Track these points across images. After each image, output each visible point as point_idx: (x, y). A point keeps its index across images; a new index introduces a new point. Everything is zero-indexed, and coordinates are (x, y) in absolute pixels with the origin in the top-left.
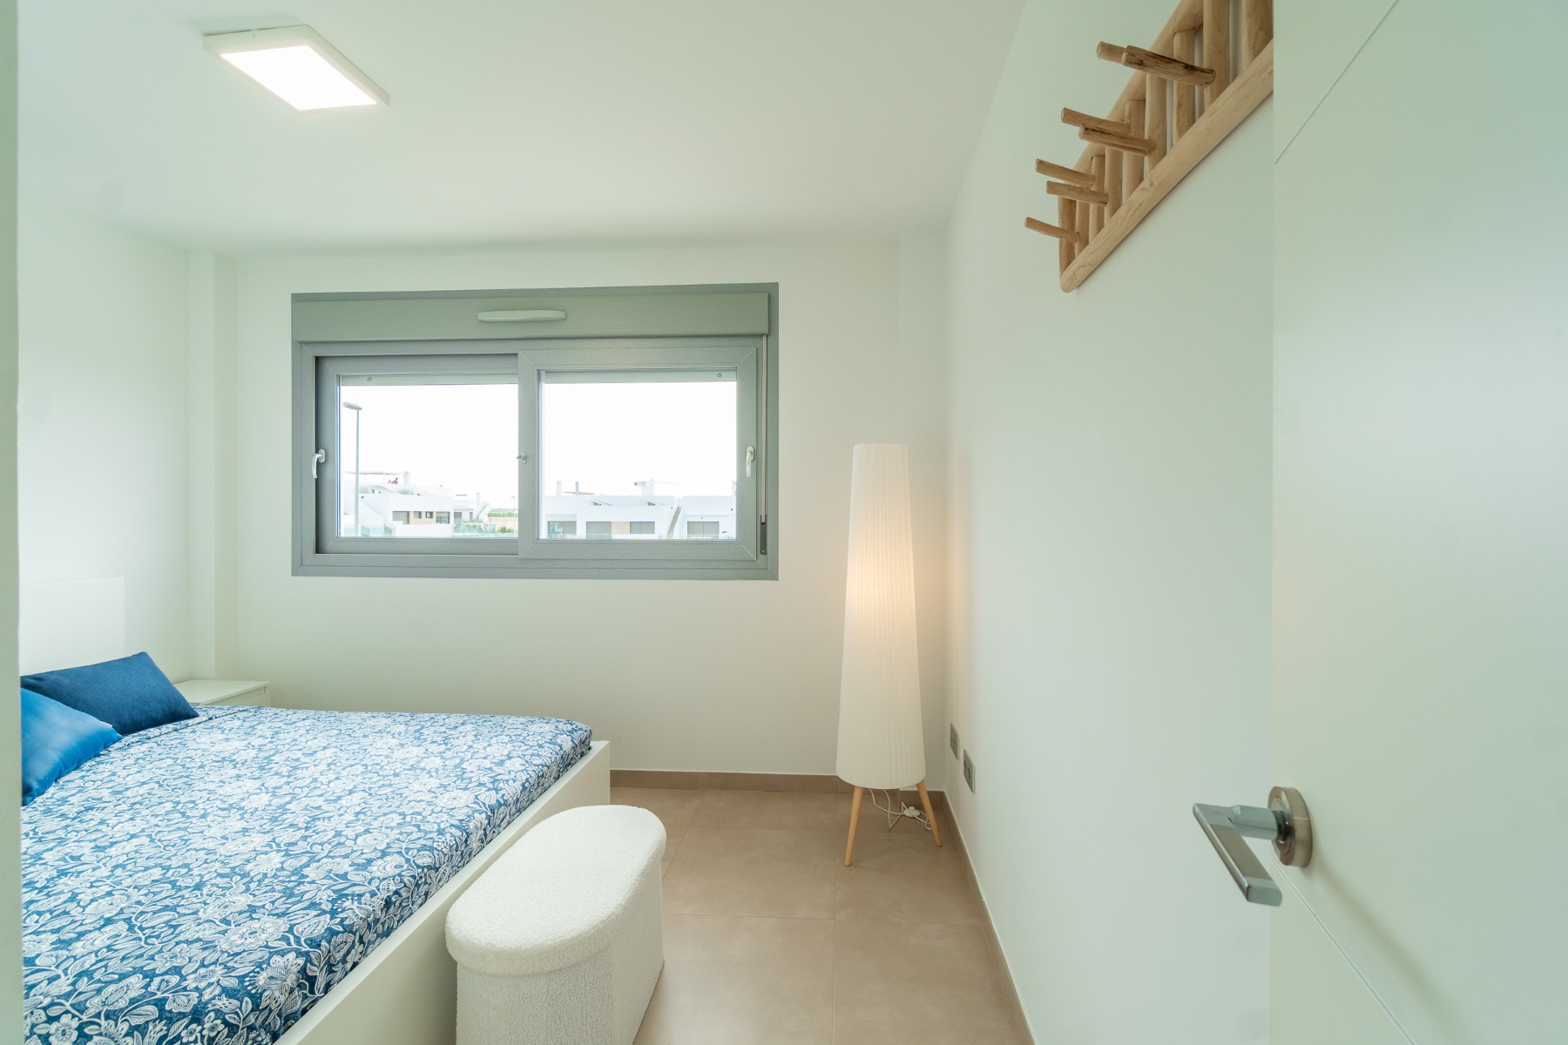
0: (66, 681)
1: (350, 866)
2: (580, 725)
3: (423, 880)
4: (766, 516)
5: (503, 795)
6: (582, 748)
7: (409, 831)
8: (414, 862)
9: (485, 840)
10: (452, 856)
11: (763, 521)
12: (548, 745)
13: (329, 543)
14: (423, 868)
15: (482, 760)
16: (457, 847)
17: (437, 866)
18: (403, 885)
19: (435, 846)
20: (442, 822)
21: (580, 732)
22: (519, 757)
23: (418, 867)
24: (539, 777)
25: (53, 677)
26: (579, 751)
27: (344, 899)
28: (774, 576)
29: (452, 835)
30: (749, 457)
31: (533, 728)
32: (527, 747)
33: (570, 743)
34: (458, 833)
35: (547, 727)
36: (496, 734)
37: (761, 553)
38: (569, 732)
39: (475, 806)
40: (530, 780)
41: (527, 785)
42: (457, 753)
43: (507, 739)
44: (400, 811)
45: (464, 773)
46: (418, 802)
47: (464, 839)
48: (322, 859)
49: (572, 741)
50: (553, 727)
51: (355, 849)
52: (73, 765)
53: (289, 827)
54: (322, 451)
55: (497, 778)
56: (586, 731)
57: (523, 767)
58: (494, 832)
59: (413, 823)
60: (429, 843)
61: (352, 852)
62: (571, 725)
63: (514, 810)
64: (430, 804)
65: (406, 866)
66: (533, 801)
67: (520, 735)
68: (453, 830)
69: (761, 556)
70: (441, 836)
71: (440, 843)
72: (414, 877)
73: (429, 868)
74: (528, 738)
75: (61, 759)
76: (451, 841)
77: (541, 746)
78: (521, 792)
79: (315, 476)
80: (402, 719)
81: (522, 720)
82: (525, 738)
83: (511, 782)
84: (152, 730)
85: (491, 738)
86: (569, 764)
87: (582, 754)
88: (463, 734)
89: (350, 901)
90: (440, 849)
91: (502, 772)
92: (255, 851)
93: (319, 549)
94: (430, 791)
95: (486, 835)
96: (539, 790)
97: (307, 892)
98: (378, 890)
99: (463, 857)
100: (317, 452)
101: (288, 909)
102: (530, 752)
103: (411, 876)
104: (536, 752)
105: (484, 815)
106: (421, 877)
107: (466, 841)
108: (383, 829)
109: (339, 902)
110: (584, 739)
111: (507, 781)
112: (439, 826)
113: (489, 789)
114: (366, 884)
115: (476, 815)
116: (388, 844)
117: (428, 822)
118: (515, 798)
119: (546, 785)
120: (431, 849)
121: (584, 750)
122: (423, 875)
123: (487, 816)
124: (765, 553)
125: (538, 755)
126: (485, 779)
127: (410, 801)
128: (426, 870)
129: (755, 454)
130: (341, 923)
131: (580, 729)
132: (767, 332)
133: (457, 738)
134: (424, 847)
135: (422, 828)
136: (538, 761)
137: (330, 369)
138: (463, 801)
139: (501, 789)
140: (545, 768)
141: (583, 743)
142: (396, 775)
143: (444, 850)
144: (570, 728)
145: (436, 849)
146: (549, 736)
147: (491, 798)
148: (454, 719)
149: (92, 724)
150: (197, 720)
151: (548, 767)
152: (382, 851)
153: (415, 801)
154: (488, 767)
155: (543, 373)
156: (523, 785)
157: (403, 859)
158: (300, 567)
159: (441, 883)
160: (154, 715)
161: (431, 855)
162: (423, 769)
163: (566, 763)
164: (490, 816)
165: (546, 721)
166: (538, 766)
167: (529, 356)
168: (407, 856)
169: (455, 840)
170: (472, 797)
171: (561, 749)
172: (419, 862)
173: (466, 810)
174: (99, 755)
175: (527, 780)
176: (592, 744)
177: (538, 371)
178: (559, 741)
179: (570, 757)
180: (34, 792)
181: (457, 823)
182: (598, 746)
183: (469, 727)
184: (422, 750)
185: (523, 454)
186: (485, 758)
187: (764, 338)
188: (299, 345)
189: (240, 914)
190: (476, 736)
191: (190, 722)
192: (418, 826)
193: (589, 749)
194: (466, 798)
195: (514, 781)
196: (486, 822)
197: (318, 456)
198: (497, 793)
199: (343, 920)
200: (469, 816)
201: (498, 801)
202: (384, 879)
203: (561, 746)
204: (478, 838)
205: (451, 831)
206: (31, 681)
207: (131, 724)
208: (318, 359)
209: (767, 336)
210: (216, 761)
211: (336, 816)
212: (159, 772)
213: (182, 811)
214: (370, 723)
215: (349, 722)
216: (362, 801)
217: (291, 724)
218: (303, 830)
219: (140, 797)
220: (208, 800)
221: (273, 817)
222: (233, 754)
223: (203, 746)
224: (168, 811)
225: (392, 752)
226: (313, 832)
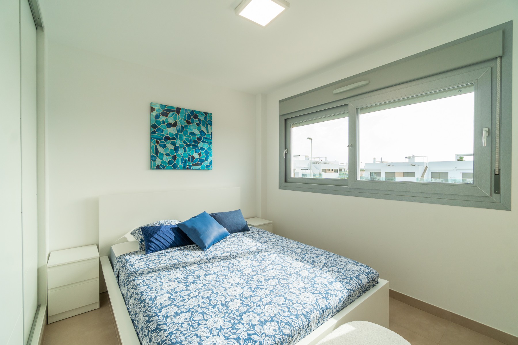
0: (221, 216)
1: (258, 321)
2: (373, 271)
3: (285, 341)
4: (499, 170)
5: (329, 303)
6: (374, 283)
7: (285, 310)
8: (282, 331)
9: (318, 324)
10: (300, 331)
11: (497, 172)
12: (355, 278)
13: (288, 180)
14: (285, 335)
15: (323, 278)
16: (303, 327)
17: (293, 335)
18: (274, 342)
19: (293, 324)
20: (299, 310)
21: (372, 275)
22: (340, 282)
23: (283, 334)
24: (348, 296)
25: (219, 214)
26: (371, 284)
27: (249, 341)
28: (507, 207)
29: (302, 320)
30: (485, 134)
31: (349, 266)
32: (345, 277)
33: (367, 280)
34: (305, 320)
35: (356, 268)
36: (333, 265)
37: (495, 193)
38: (367, 273)
39: (315, 305)
40: (344, 297)
41: (342, 299)
42: (315, 271)
43: (336, 270)
44: (285, 296)
45: (315, 283)
46: (293, 293)
47: (307, 324)
48: (250, 312)
49: (368, 279)
50: (359, 269)
51: (263, 311)
52: (217, 241)
53: (249, 288)
54: (286, 149)
55: (328, 291)
56: (375, 274)
57: (341, 289)
58: (324, 320)
59: (288, 306)
60: (290, 321)
61: (261, 313)
62: (368, 269)
63: (334, 311)
64: (297, 296)
65: (278, 331)
66: (345, 306)
67: (343, 269)
68: (302, 317)
69: (494, 194)
70: (296, 319)
71: (295, 323)
72: (280, 339)
73: (288, 336)
74: (346, 272)
75: (214, 240)
76: (300, 323)
77: (351, 278)
78: (339, 303)
79: (284, 158)
80: (301, 247)
81: (346, 260)
82: (345, 271)
83: (334, 296)
84: (238, 233)
85: (330, 267)
86: (366, 290)
87: (373, 286)
88: (320, 261)
89: (251, 343)
90: (294, 326)
91: (331, 288)
92: (235, 296)
93: (285, 181)
94: (299, 289)
95: (319, 322)
96: (349, 302)
97: (240, 329)
98: (263, 341)
99: (306, 332)
100: (285, 150)
101: (230, 335)
102: (345, 280)
103: (279, 338)
104: (348, 281)
105: (318, 312)
106: (284, 340)
107: (308, 324)
108: (276, 304)
109: (247, 342)
110: (374, 278)
111: (332, 295)
112: (297, 312)
113: (323, 298)
114: (260, 336)
115: (315, 311)
116: (275, 314)
117: (294, 307)
118: (335, 305)
119: (353, 299)
120: (291, 325)
121: (374, 284)
122: (285, 339)
123: (320, 313)
124: (499, 193)
125: (349, 284)
126: (322, 291)
128: (286, 336)
129: (490, 133)
131: (373, 273)
132: (501, 54)
133: (317, 262)
134: (287, 323)
136: (349, 288)
137: (289, 122)
138: (311, 300)
139: (329, 299)
140: (352, 292)
141: (374, 280)
142: (290, 275)
143: (297, 327)
144: (367, 271)
145: (293, 326)
146: (356, 273)
147: (323, 303)
148: (319, 252)
149: (225, 230)
150: (249, 232)
151: (354, 291)
152: (272, 318)
153: (292, 292)
154: (325, 284)
155: (359, 110)
156: (340, 299)
157: (278, 327)
158: (281, 187)
159: (295, 342)
160: (239, 229)
161: (290, 329)
162: (300, 275)
163: (364, 290)
164: (321, 314)
165: (356, 264)
166: (348, 290)
167: (353, 104)
168: (280, 326)
169: (303, 323)
170: (315, 299)
171: (361, 282)
172: (284, 331)
173: (310, 307)
174: (225, 239)
175: (342, 297)
176: (380, 280)
177: (357, 109)
178: (361, 277)
179: (367, 287)
180: (206, 248)
181: (305, 313)
182: (383, 282)
183: (323, 258)
184: (303, 264)
185: (350, 145)
186: (325, 278)
187: (499, 60)
188: (281, 116)
189: (216, 330)
190: (324, 263)
191: (247, 232)
192: (289, 308)
193: (378, 283)
194: (312, 299)
195: (336, 296)
196: (319, 316)
197: (285, 151)
198: (326, 301)
200: (311, 311)
201: (326, 306)
202: (268, 336)
203: (361, 281)
204: (315, 323)
206: (214, 215)
207: (233, 231)
208: (285, 120)
209: (501, 57)
210: (246, 249)
211: (264, 289)
212: (233, 249)
213: (229, 267)
214: (291, 245)
215: (285, 243)
216: (275, 284)
217: (270, 240)
218: (252, 292)
219: (224, 257)
220: (237, 265)
221: (248, 281)
222: (251, 248)
223: (246, 242)
224: (226, 266)
225: (293, 262)
226: (255, 295)
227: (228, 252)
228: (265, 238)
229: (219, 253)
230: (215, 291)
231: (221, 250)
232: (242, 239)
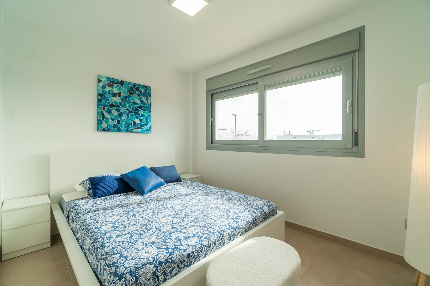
0: (158, 169)
1: (184, 237)
2: (273, 204)
3: (204, 250)
4: (357, 130)
5: (239, 225)
6: (273, 212)
7: (205, 230)
8: (201, 242)
9: (230, 239)
10: (216, 243)
11: (356, 131)
12: (259, 209)
13: (214, 142)
14: (204, 245)
15: (236, 209)
16: (218, 240)
17: (210, 246)
18: (195, 250)
19: (210, 238)
20: (216, 229)
21: (272, 207)
22: (248, 211)
23: (202, 244)
24: (253, 220)
25: (156, 168)
26: (271, 213)
27: (176, 249)
28: (362, 155)
29: (217, 235)
30: (348, 104)
31: (256, 202)
32: (252, 208)
33: (268, 210)
34: (219, 235)
35: (261, 202)
36: (244, 201)
37: (355, 146)
38: (268, 206)
39: (228, 226)
40: (250, 221)
41: (248, 222)
42: (230, 205)
43: (246, 204)
44: (206, 221)
45: (229, 213)
46: (212, 219)
47: (221, 238)
48: (178, 231)
49: (269, 209)
50: (263, 203)
51: (188, 231)
52: (154, 188)
53: (178, 217)
54: (212, 118)
55: (239, 217)
56: (275, 207)
57: (248, 216)
58: (234, 237)
59: (207, 227)
60: (208, 236)
61: (187, 232)
62: (270, 203)
63: (243, 231)
64: (215, 221)
65: (198, 243)
66: (251, 229)
67: (251, 203)
68: (218, 234)
69: (355, 147)
70: (213, 235)
71: (212, 238)
72: (200, 248)
73: (206, 246)
74: (253, 205)
75: (152, 188)
76: (216, 238)
77: (256, 209)
78: (246, 225)
79: (211, 125)
80: (222, 191)
81: (254, 198)
82: (252, 205)
83: (243, 220)
84: (172, 183)
85: (242, 202)
86: (267, 218)
87: (273, 215)
88: (235, 199)
89: (177, 251)
90: (211, 239)
91: (241, 215)
92: (167, 223)
93: (212, 143)
94: (217, 216)
95: (230, 238)
96: (254, 225)
97: (169, 242)
98: (187, 249)
99: (221, 244)
100: (211, 118)
101: (161, 247)
102: (252, 210)
103: (199, 247)
104: (254, 211)
105: (230, 231)
106: (203, 249)
107: (222, 239)
108: (198, 226)
109: (174, 250)
110: (273, 209)
111: (241, 219)
112: (214, 230)
113: (235, 221)
114: (184, 246)
115: (227, 230)
116: (197, 232)
117: (211, 228)
118: (243, 227)
119: (257, 224)
120: (208, 239)
121: (274, 213)
122: (203, 248)
123: (231, 231)
124: (357, 146)
125: (255, 212)
126: (234, 217)
127: (210, 218)
128: (205, 246)
129: (352, 104)
130: (171, 259)
131: (272, 206)
132: (358, 48)
133: (232, 200)
134: (206, 238)
135: (209, 230)
136: (254, 215)
137: (214, 96)
138: (225, 223)
139: (238, 222)
140: (256, 218)
141: (274, 211)
142: (211, 208)
143: (213, 240)
144: (269, 204)
145: (210, 239)
146: (260, 206)
147: (234, 225)
148: (235, 194)
149: (162, 180)
150: (181, 182)
151: (258, 218)
152: (194, 235)
153: (211, 219)
154: (237, 212)
155: (266, 87)
156: (247, 222)
157: (199, 240)
158: (208, 148)
159: (212, 252)
160: (173, 180)
161: (208, 241)
162: (219, 208)
163: (265, 217)
164: (232, 232)
165: (261, 200)
166: (254, 216)
167: (261, 82)
168: (200, 239)
169: (218, 238)
170: (228, 222)
171: (264, 212)
172: (203, 243)
173: (224, 227)
174: (161, 187)
175: (249, 221)
176: (278, 211)
177: (264, 86)
178: (264, 208)
179: (268, 215)
180: (145, 193)
181: (220, 231)
182: (280, 213)
183: (237, 197)
184: (222, 201)
185: (260, 113)
186: (237, 209)
187: (357, 52)
188: (208, 91)
189: (150, 243)
190: (238, 200)
191: (180, 182)
192: (208, 228)
193: (276, 213)
194: (226, 222)
195: (244, 220)
196: (231, 233)
197: (211, 119)
198: (237, 223)
199: (172, 257)
200: (225, 230)
201: (236, 226)
202: (190, 246)
203: (264, 211)
204: (227, 238)
205: (217, 234)
206: (153, 168)
207: (168, 181)
208: (212, 95)
209: (358, 50)
210: (178, 194)
211: (190, 218)
212: (167, 194)
213: (163, 205)
214: (214, 190)
215: (210, 189)
216: (199, 214)
217: (198, 187)
218: (180, 220)
219: (160, 199)
220: (170, 204)
221: (178, 213)
222: (182, 192)
223: (178, 189)
224: (161, 204)
225: (214, 200)
226: (182, 221)
227: (163, 196)
228: (193, 186)
229: (156, 197)
230: (151, 220)
231: (158, 195)
232: (175, 187)
